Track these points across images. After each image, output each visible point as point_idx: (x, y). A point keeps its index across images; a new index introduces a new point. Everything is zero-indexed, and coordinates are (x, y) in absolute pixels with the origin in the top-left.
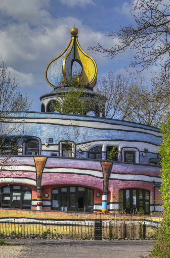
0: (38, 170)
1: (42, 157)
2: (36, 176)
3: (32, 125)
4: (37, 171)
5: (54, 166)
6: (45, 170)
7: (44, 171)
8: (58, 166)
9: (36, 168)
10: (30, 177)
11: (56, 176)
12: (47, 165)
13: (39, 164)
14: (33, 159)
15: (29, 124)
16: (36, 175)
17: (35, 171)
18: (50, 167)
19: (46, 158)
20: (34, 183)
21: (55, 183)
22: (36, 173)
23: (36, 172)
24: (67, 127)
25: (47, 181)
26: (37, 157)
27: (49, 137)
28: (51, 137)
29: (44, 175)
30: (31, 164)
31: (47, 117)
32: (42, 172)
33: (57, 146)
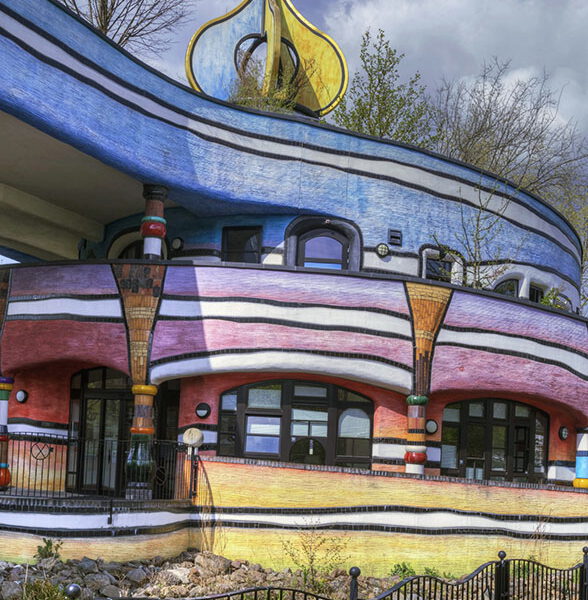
0: (419, 334)
1: (434, 288)
2: (412, 353)
3: (328, 173)
4: (417, 336)
5: (472, 324)
6: (445, 336)
7: (439, 340)
8: (484, 325)
9: (413, 325)
10: (390, 358)
11: (477, 359)
12: (452, 317)
13: (427, 312)
14: (402, 289)
15: (319, 169)
16: (415, 350)
17: (409, 334)
18: (460, 325)
19: (449, 292)
20: (403, 379)
21: (473, 385)
22: (414, 344)
23: (413, 339)
24: (444, 201)
25: (448, 377)
26: (418, 286)
27: (391, 225)
28: (397, 229)
29: (441, 354)
30: (396, 308)
31: (383, 156)
32: (435, 343)
33: (413, 260)
